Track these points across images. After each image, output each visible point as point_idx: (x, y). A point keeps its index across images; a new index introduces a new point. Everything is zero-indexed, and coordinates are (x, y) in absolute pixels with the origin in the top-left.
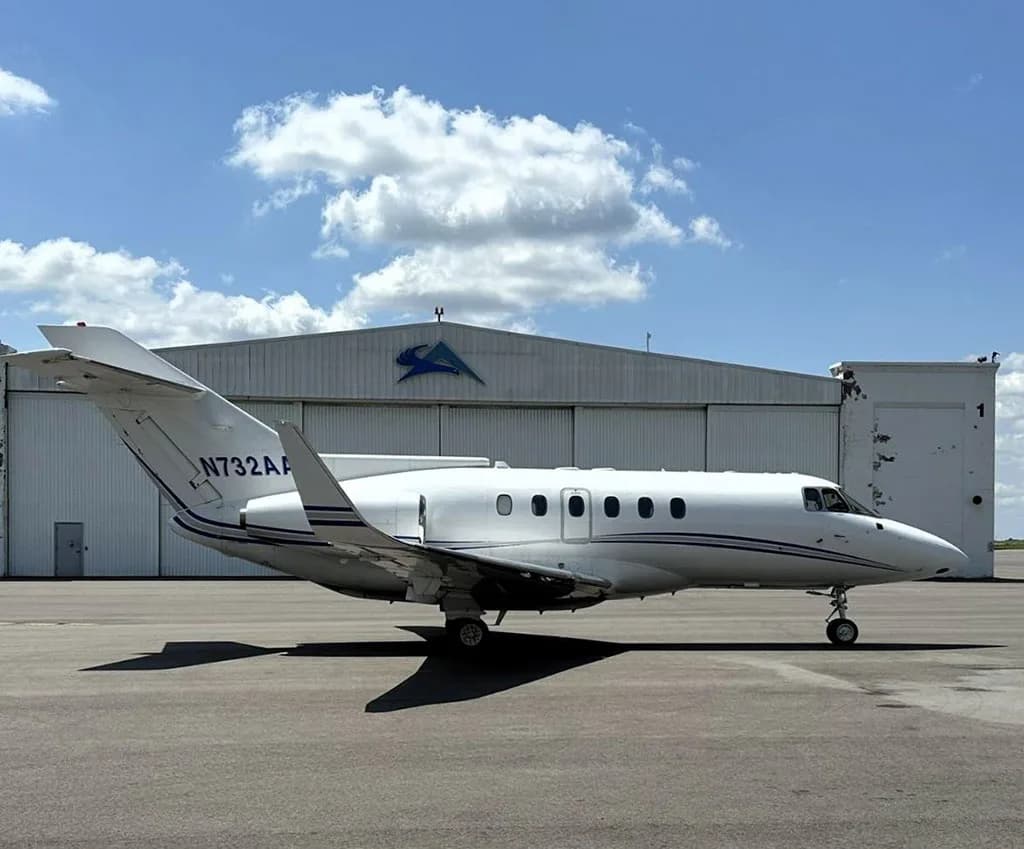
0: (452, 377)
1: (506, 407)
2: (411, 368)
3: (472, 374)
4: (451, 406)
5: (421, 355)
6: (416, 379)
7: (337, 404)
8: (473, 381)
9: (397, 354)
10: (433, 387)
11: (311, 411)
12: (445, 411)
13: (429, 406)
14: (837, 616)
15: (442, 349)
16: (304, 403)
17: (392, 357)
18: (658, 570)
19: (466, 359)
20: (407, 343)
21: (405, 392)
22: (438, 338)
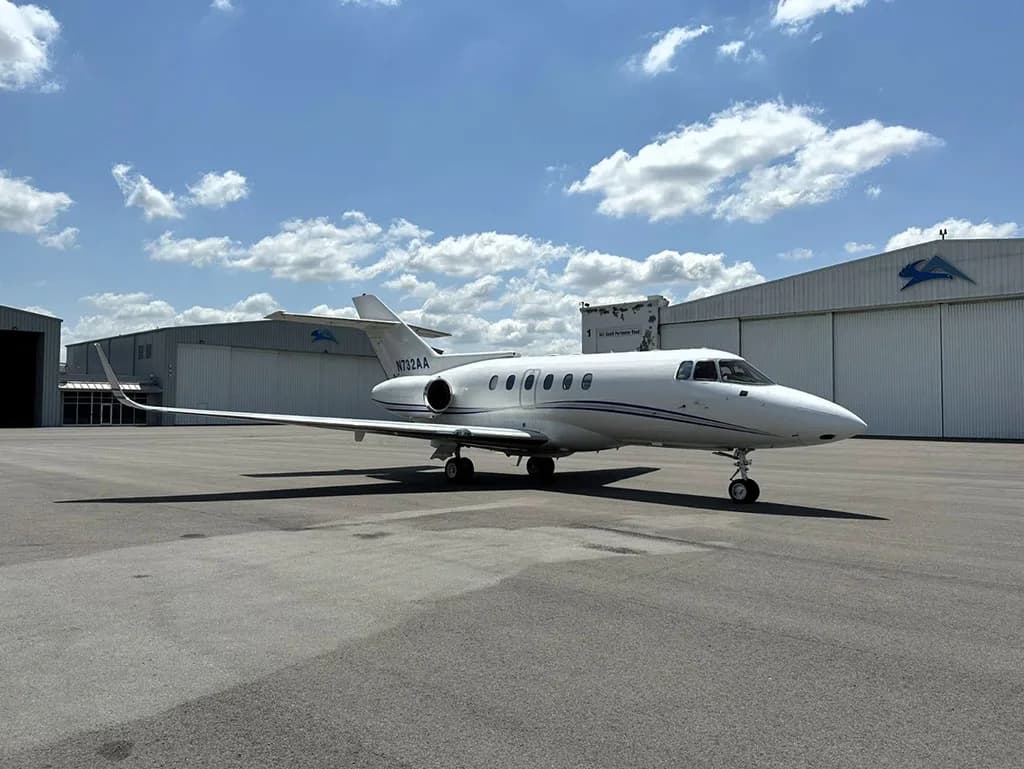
0: (947, 282)
1: (999, 300)
2: (911, 279)
3: (965, 277)
4: (950, 304)
5: (919, 268)
6: (916, 287)
7: (857, 312)
8: (966, 283)
9: (900, 270)
10: (930, 290)
11: (839, 319)
12: (945, 309)
13: (931, 305)
14: (739, 476)
15: (937, 261)
16: (833, 313)
17: (896, 273)
18: (585, 431)
19: (959, 266)
20: (908, 261)
21: (909, 297)
22: (934, 253)
